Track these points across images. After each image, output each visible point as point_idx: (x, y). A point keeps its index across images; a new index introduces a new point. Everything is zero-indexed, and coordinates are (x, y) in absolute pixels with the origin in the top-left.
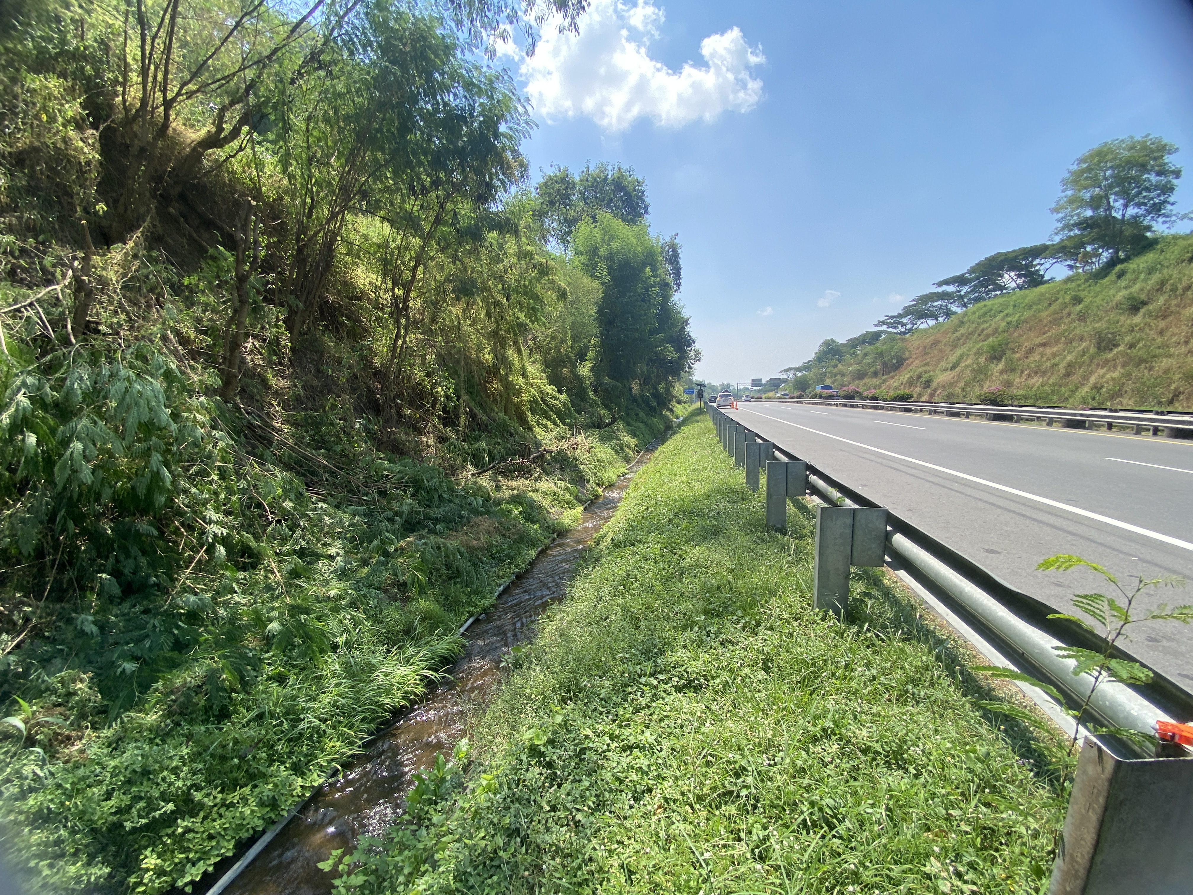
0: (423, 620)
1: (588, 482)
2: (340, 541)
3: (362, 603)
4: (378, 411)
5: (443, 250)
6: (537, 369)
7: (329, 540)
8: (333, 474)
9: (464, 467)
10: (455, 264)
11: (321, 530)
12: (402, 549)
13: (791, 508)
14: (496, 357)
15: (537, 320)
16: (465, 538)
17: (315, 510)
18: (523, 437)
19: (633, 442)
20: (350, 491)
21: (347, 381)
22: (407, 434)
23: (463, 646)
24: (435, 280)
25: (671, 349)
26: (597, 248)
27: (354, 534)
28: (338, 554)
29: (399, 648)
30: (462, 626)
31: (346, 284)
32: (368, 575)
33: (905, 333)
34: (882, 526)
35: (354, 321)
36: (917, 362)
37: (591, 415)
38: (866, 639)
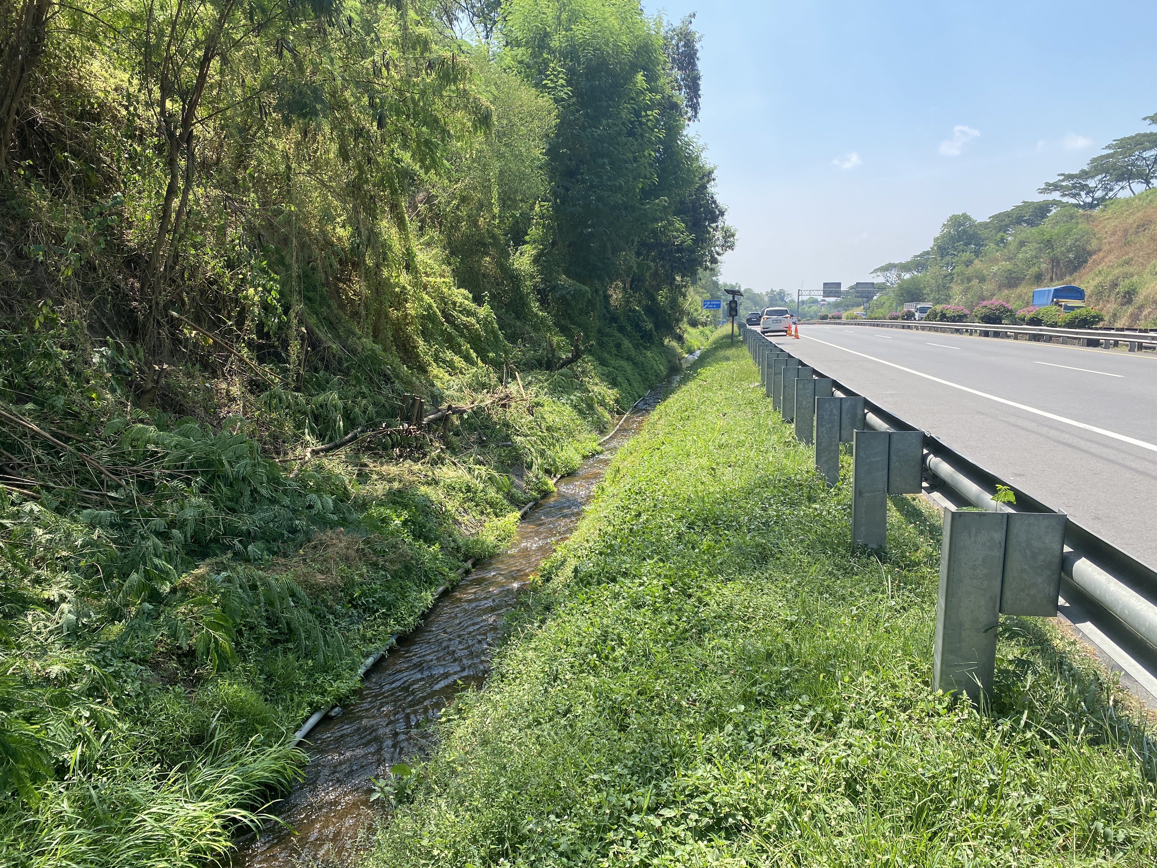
0: (226, 718)
1: (530, 467)
2: (67, 575)
3: (112, 689)
4: (135, 331)
5: (259, 29)
6: (435, 258)
7: (44, 573)
8: (50, 448)
9: (297, 438)
10: (281, 56)
11: (30, 554)
12: (186, 589)
13: (894, 516)
14: (357, 231)
15: (435, 164)
16: (302, 569)
17: (16, 516)
18: (408, 383)
19: (611, 394)
20: (83, 482)
21: (76, 274)
22: (189, 375)
23: (302, 766)
24: (243, 85)
25: (680, 225)
26: (546, 35)
27: (93, 561)
28: (63, 599)
29: (182, 769)
30: (298, 728)
31: (69, 88)
32: (122, 638)
33: (1091, 206)
34: (1056, 546)
35: (87, 161)
36: (1111, 257)
37: (535, 344)
38: (1024, 743)
